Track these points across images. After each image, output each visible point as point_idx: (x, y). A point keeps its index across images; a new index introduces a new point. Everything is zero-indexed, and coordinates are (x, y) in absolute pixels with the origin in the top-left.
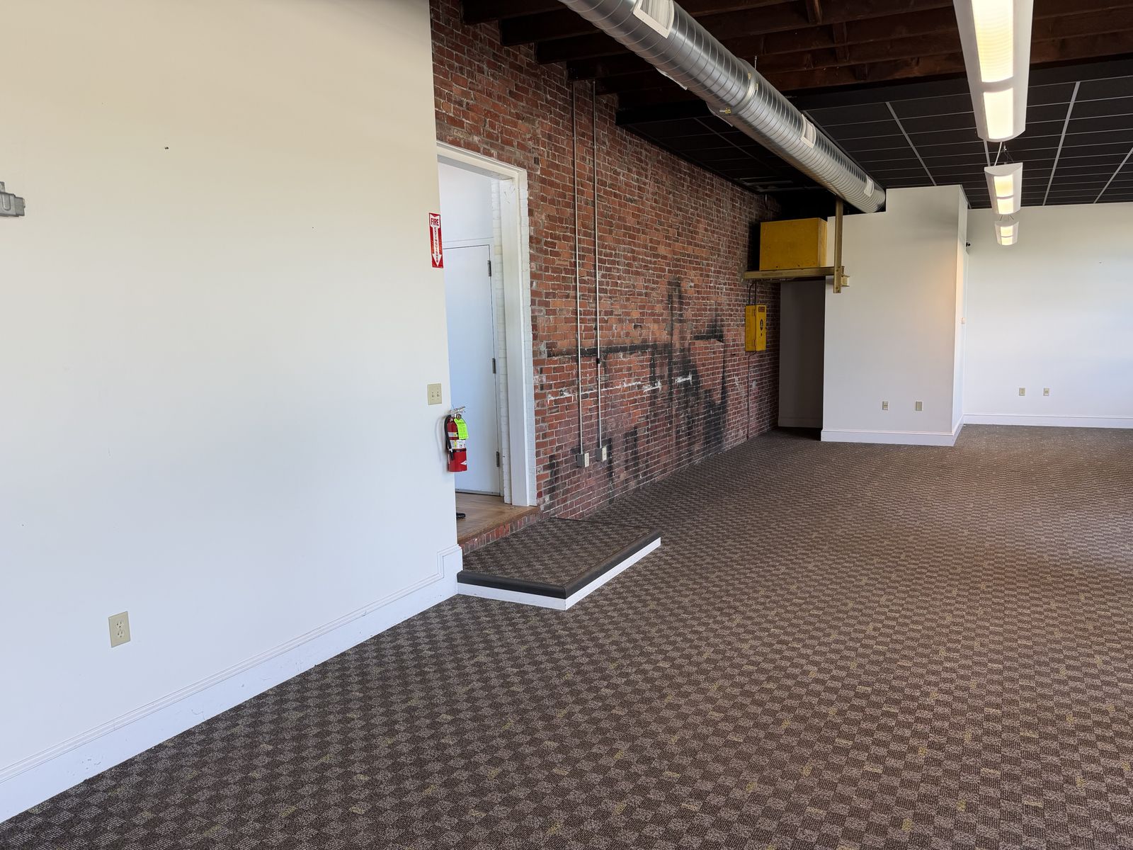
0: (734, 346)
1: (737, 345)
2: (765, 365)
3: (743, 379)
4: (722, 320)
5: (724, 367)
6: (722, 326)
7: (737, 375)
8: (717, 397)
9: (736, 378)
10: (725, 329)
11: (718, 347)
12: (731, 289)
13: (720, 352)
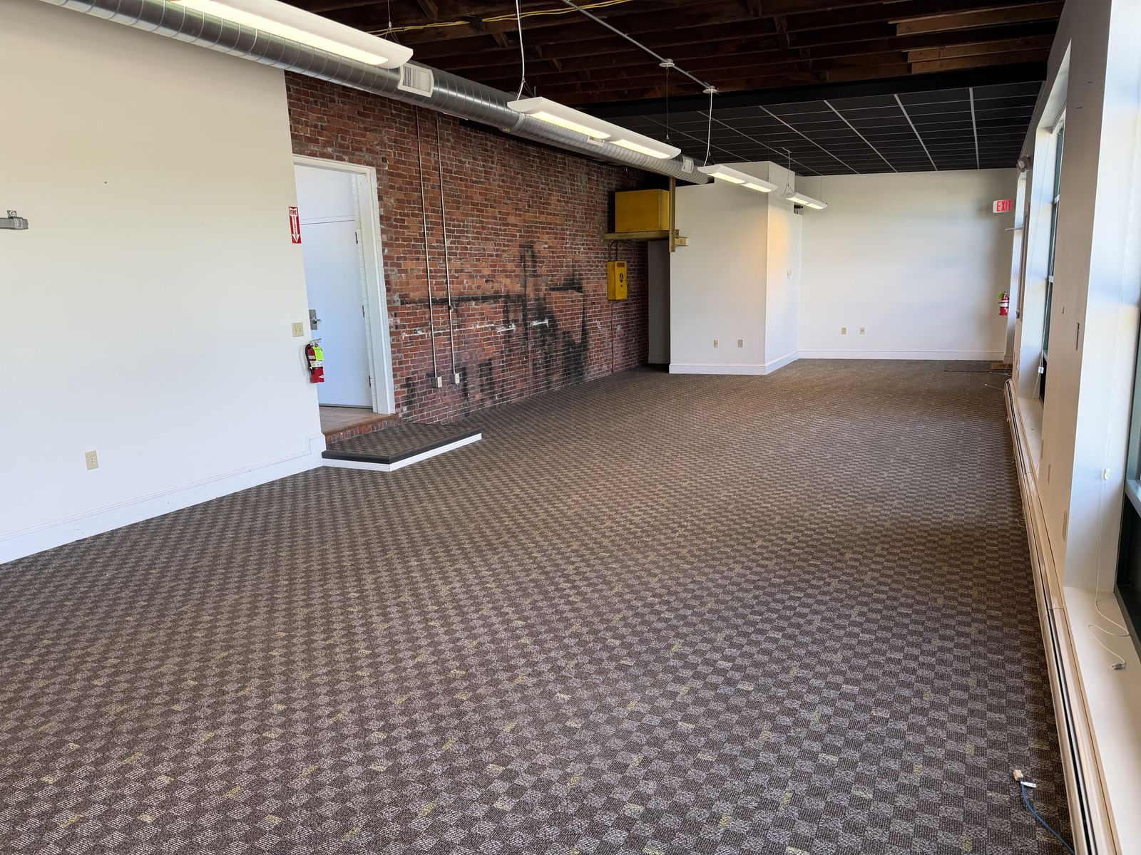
0: (594, 295)
1: (598, 295)
2: (631, 311)
3: (605, 323)
4: (580, 275)
5: (583, 313)
6: (581, 279)
7: (599, 320)
8: (577, 338)
9: (598, 322)
10: (584, 282)
11: (578, 297)
12: (589, 249)
13: (580, 301)
